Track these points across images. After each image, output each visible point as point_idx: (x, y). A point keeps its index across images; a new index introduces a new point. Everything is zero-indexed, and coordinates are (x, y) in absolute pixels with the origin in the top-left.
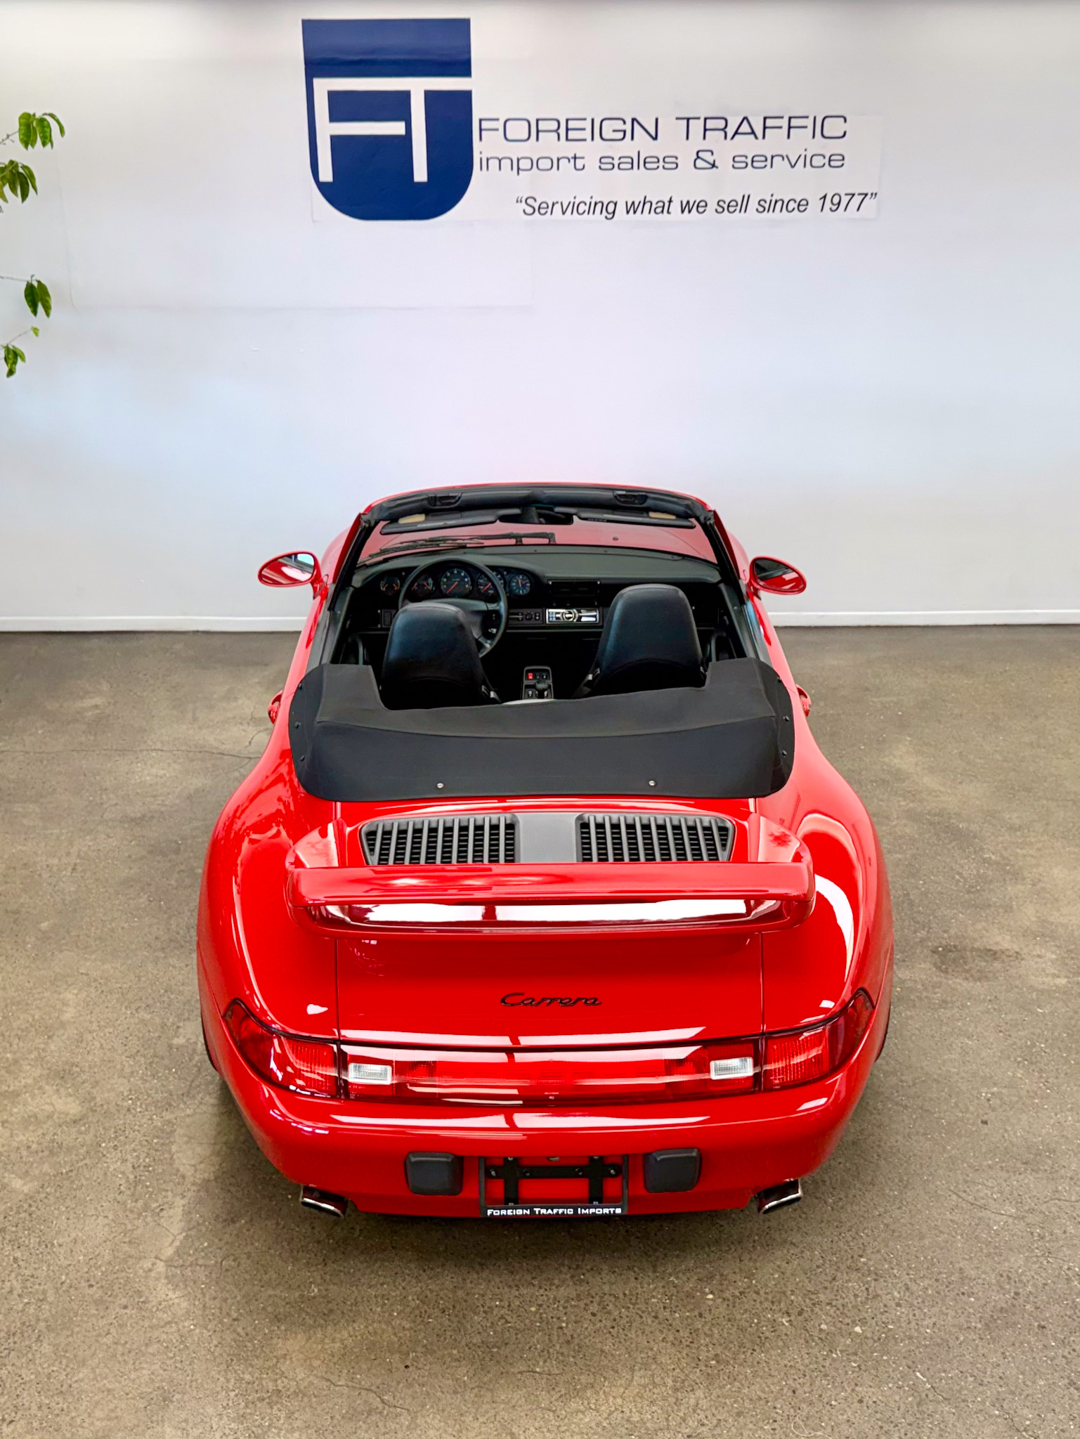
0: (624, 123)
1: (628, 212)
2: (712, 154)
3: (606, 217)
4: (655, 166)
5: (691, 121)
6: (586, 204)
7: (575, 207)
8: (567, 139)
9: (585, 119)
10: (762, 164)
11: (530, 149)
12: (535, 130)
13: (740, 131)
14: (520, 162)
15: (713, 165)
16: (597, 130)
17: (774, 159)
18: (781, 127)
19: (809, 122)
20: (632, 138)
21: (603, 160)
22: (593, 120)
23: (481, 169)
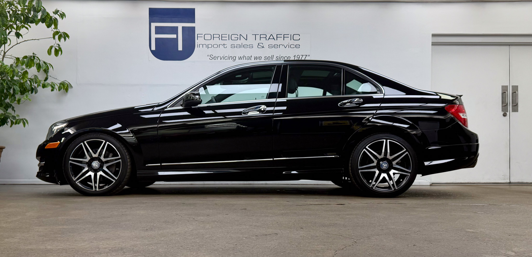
0: (238, 35)
1: (239, 59)
2: (263, 44)
3: (233, 61)
4: (247, 47)
5: (256, 35)
6: (227, 57)
7: (224, 58)
8: (222, 40)
9: (227, 34)
10: (277, 47)
11: (212, 42)
12: (213, 37)
13: (270, 38)
14: (209, 45)
15: (263, 47)
16: (230, 37)
17: (280, 46)
18: (281, 37)
19: (289, 36)
20: (240, 40)
21: (232, 45)
22: (229, 35)
23: (197, 47)
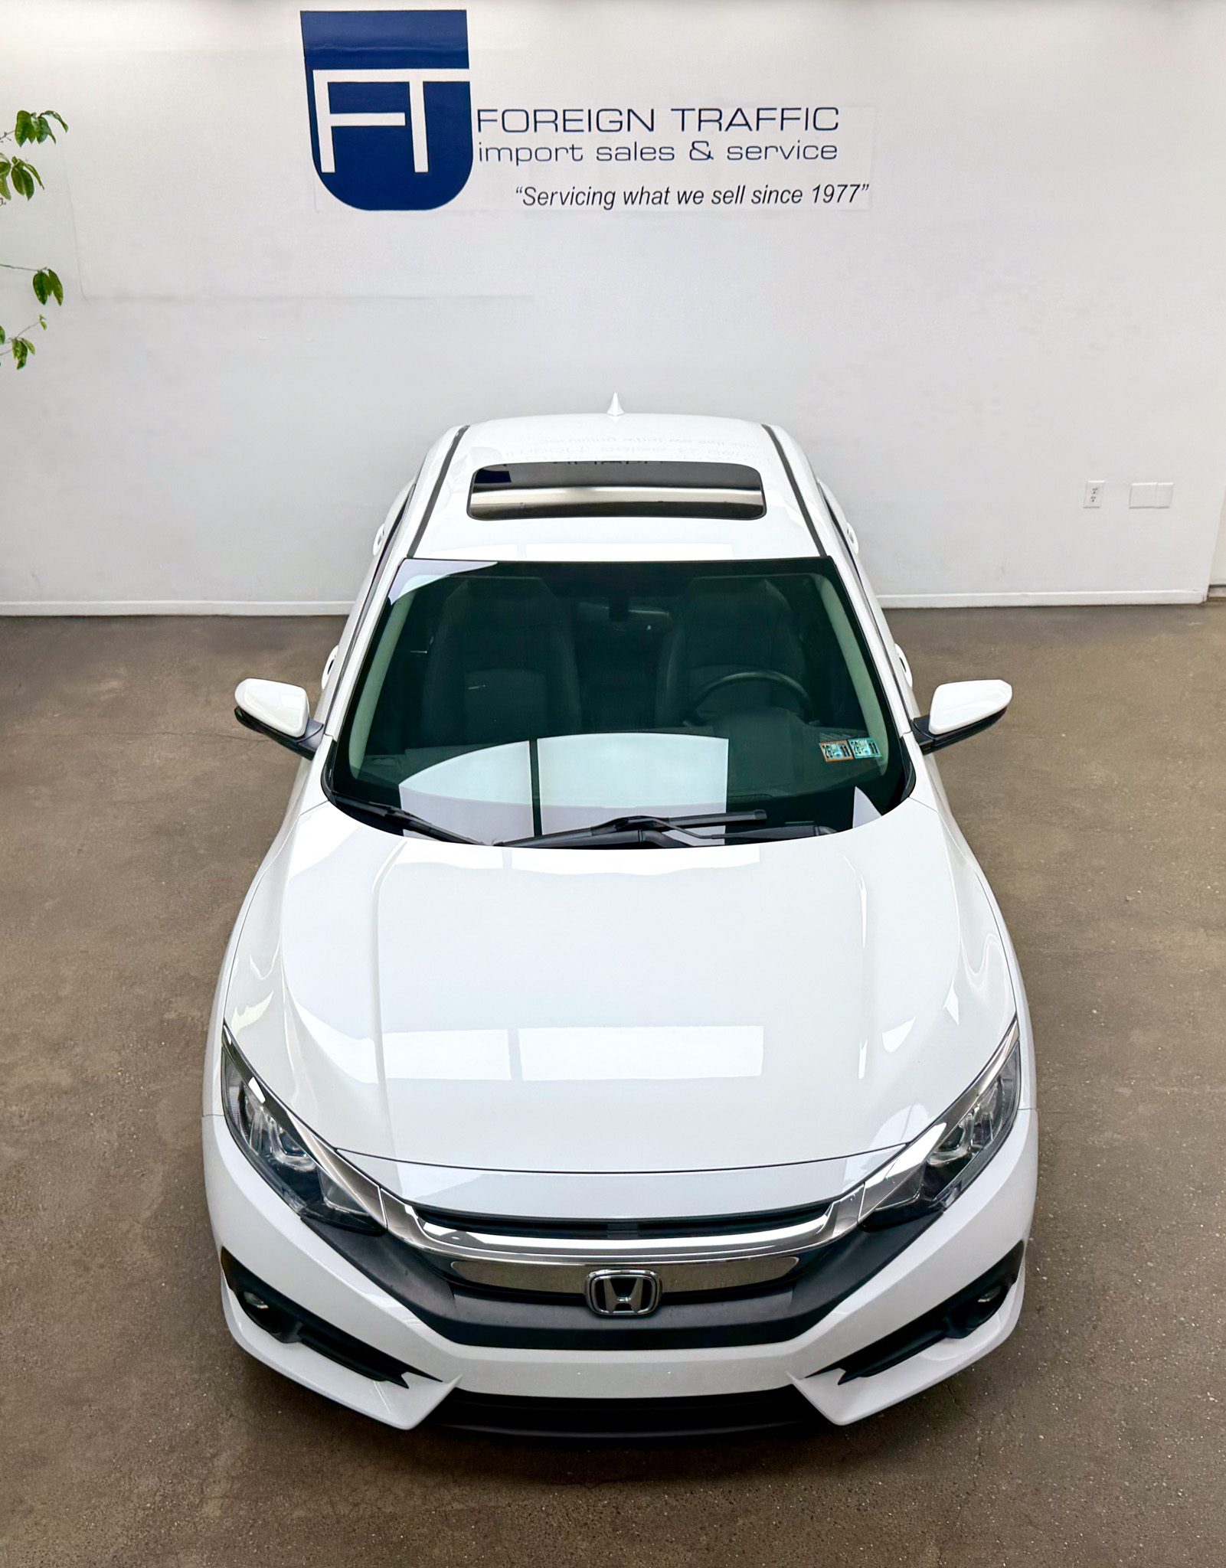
0: (621, 114)
1: (626, 203)
2: (708, 145)
3: (605, 208)
4: (652, 156)
5: (685, 112)
6: (584, 194)
7: (574, 197)
8: (565, 130)
9: (582, 110)
10: (758, 155)
11: (530, 139)
12: (533, 121)
13: (734, 122)
14: (519, 152)
15: (709, 156)
16: (593, 121)
17: (769, 150)
18: (774, 119)
19: (802, 114)
20: (629, 129)
21: (600, 151)
22: (589, 111)
23: (481, 159)
